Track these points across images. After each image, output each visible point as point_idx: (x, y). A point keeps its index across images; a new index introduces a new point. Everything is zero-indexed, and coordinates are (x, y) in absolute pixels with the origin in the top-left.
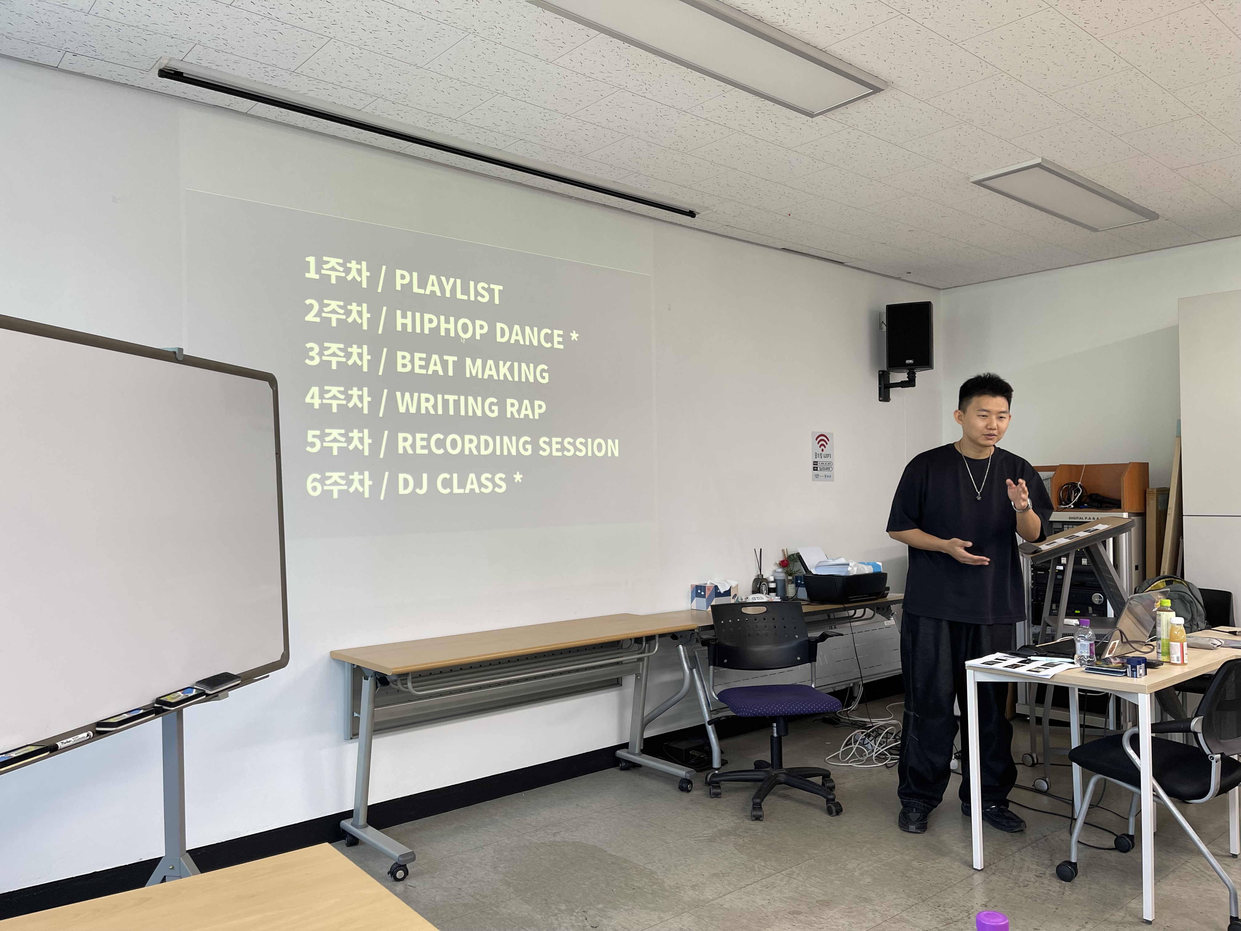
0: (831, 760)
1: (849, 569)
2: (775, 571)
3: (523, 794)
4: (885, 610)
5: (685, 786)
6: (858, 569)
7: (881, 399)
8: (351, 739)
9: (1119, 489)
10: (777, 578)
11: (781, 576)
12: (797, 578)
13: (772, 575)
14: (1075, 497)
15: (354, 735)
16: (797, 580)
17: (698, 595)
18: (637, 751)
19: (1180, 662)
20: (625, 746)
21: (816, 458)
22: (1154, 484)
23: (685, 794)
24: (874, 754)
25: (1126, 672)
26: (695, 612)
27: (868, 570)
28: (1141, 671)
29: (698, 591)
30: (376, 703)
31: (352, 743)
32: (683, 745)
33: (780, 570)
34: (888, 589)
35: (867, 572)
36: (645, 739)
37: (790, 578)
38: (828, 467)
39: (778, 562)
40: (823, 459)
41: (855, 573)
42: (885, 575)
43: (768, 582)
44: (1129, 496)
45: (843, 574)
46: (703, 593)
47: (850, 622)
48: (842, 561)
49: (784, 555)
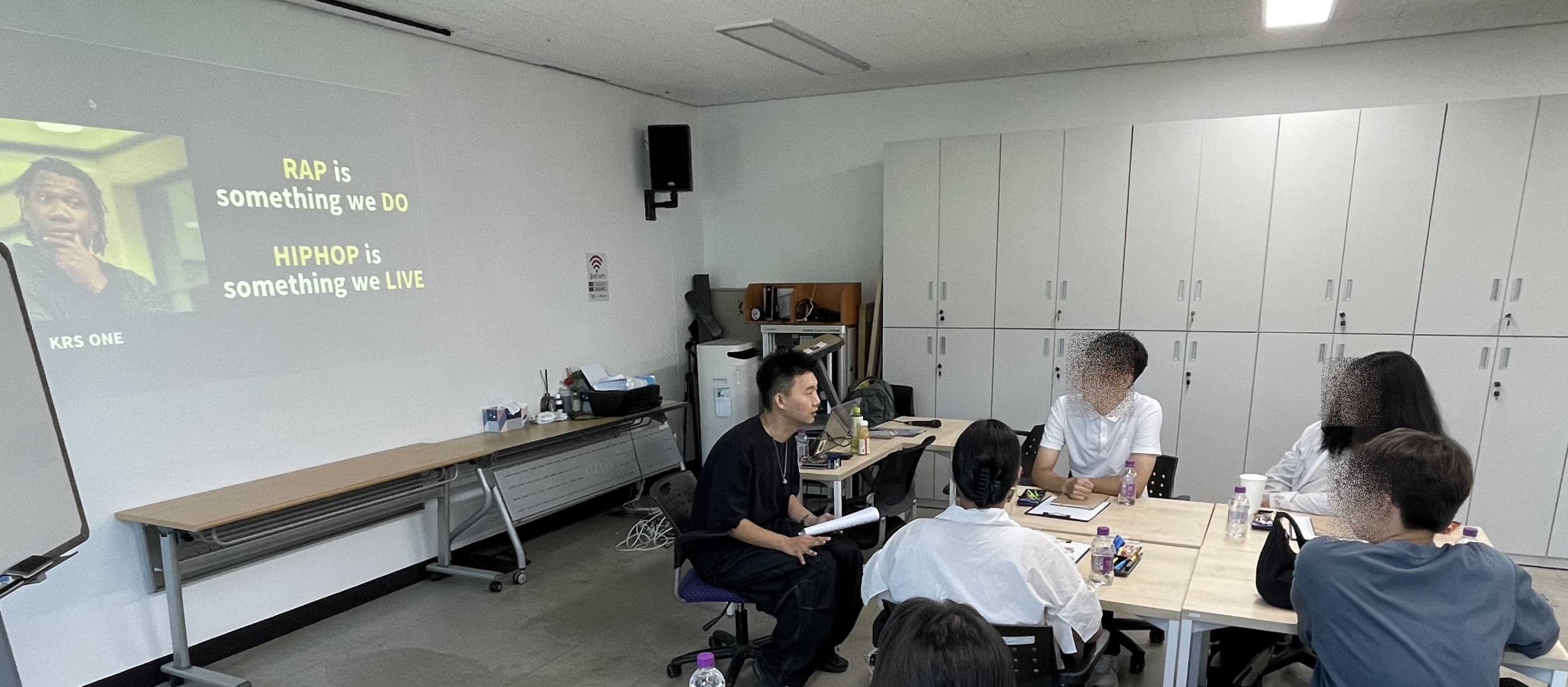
0: (620, 547)
1: (627, 384)
2: (561, 389)
3: (341, 615)
4: (660, 416)
5: (494, 587)
6: (635, 384)
7: (648, 218)
8: (156, 592)
9: (839, 305)
10: (564, 395)
11: (567, 393)
12: (581, 394)
13: (559, 393)
14: (809, 311)
15: (159, 586)
16: (581, 397)
17: (490, 419)
18: (447, 563)
19: (864, 453)
20: (434, 560)
21: (591, 278)
22: (865, 301)
23: (496, 594)
24: (655, 539)
25: (827, 466)
26: (489, 435)
27: (643, 384)
28: (837, 464)
29: (490, 415)
30: (179, 556)
31: (157, 595)
32: (488, 553)
33: (565, 388)
34: (661, 398)
35: (643, 386)
36: (452, 552)
37: (575, 394)
38: (603, 287)
39: (563, 380)
40: (599, 280)
41: (632, 388)
42: (658, 387)
43: (555, 400)
44: (846, 312)
45: (622, 389)
46: (494, 417)
47: (630, 430)
48: (621, 377)
49: (568, 374)
